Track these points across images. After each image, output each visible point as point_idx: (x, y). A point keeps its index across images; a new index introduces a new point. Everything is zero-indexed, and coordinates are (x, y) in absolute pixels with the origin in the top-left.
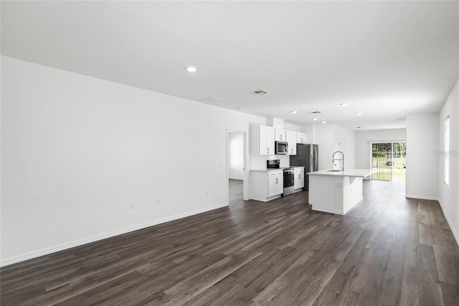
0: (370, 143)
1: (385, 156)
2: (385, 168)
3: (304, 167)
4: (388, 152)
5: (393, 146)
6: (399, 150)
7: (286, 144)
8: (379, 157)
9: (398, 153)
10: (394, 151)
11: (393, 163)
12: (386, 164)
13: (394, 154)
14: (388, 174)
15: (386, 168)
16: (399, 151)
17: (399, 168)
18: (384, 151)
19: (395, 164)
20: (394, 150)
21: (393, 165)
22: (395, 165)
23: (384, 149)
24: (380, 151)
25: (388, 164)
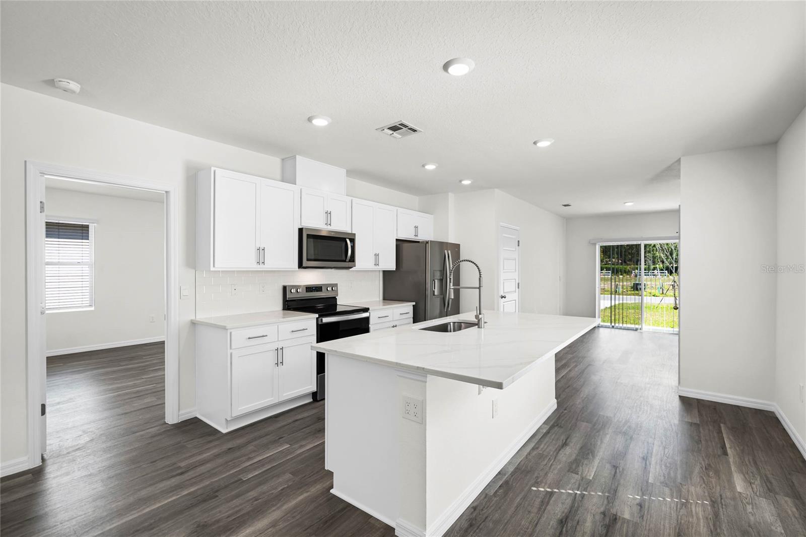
0: (595, 244)
1: (632, 273)
2: (630, 295)
3: (414, 303)
4: (636, 266)
5: (645, 257)
6: (654, 263)
7: (345, 239)
8: (621, 275)
9: (652, 267)
10: (645, 265)
11: (645, 286)
12: (632, 288)
13: (645, 270)
14: (634, 308)
15: (634, 295)
16: (654, 265)
17: (654, 296)
18: (630, 265)
19: (648, 287)
20: (645, 262)
21: (645, 289)
22: (648, 290)
23: (630, 260)
24: (623, 264)
25: (636, 288)
